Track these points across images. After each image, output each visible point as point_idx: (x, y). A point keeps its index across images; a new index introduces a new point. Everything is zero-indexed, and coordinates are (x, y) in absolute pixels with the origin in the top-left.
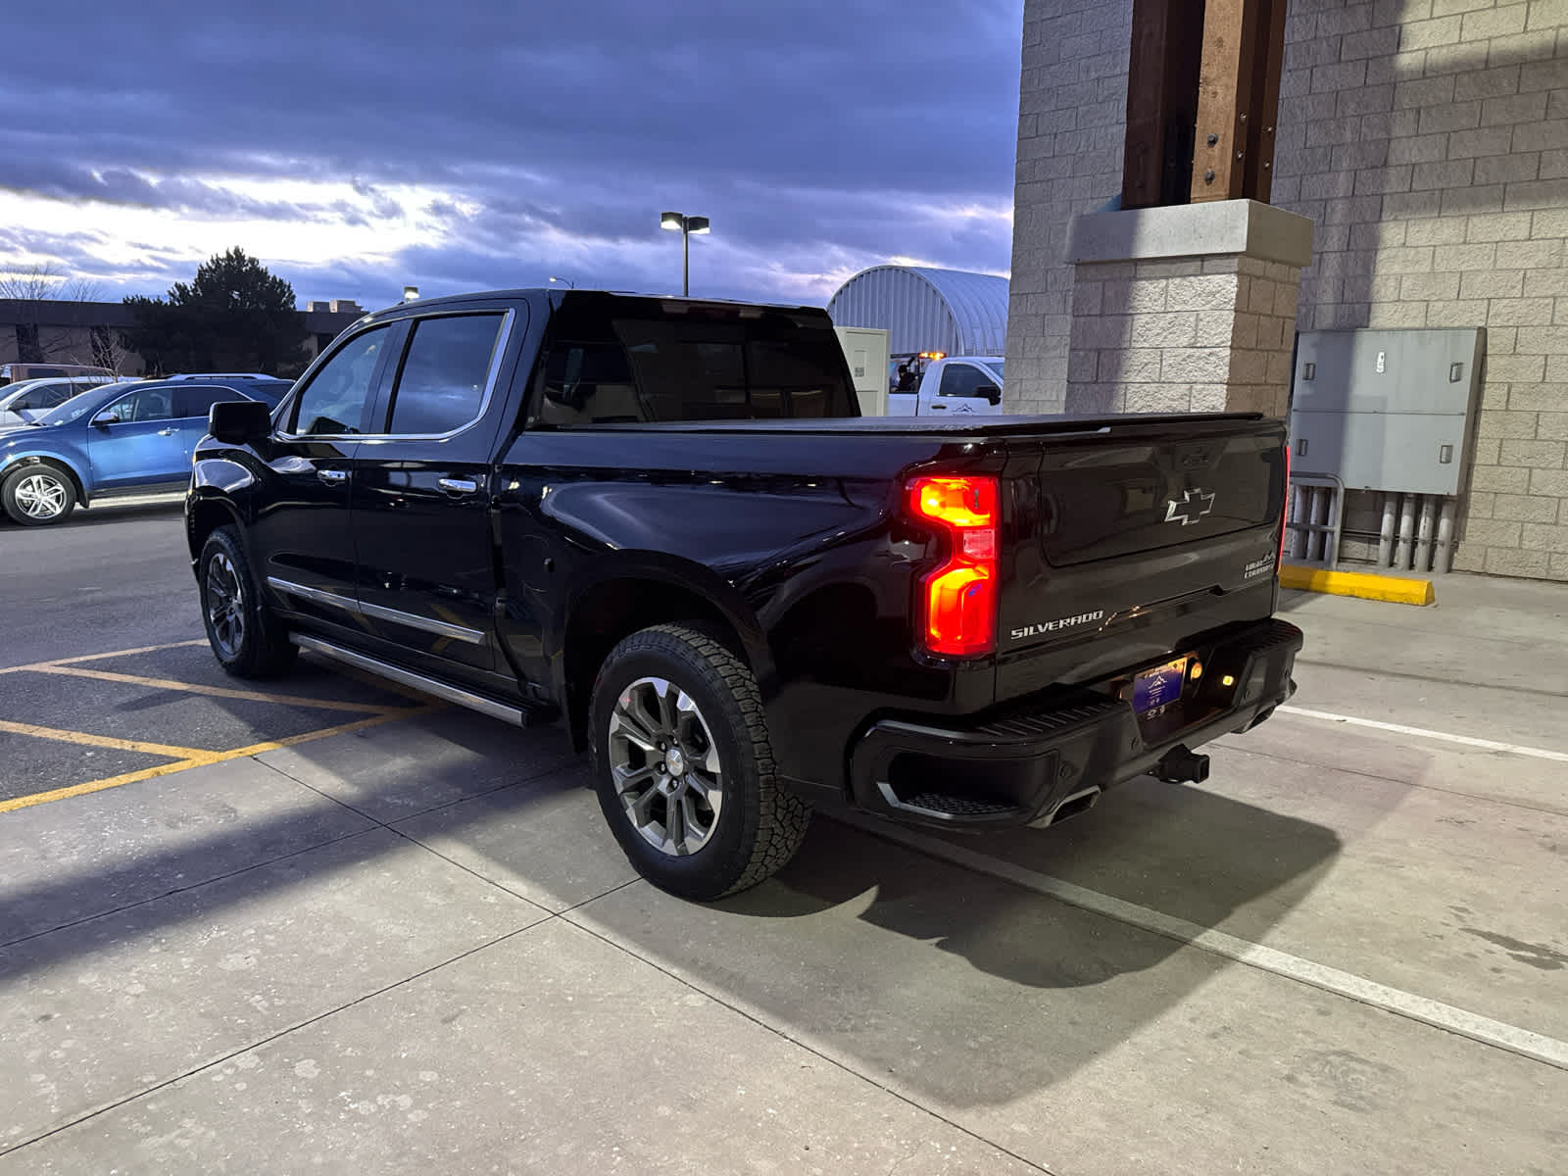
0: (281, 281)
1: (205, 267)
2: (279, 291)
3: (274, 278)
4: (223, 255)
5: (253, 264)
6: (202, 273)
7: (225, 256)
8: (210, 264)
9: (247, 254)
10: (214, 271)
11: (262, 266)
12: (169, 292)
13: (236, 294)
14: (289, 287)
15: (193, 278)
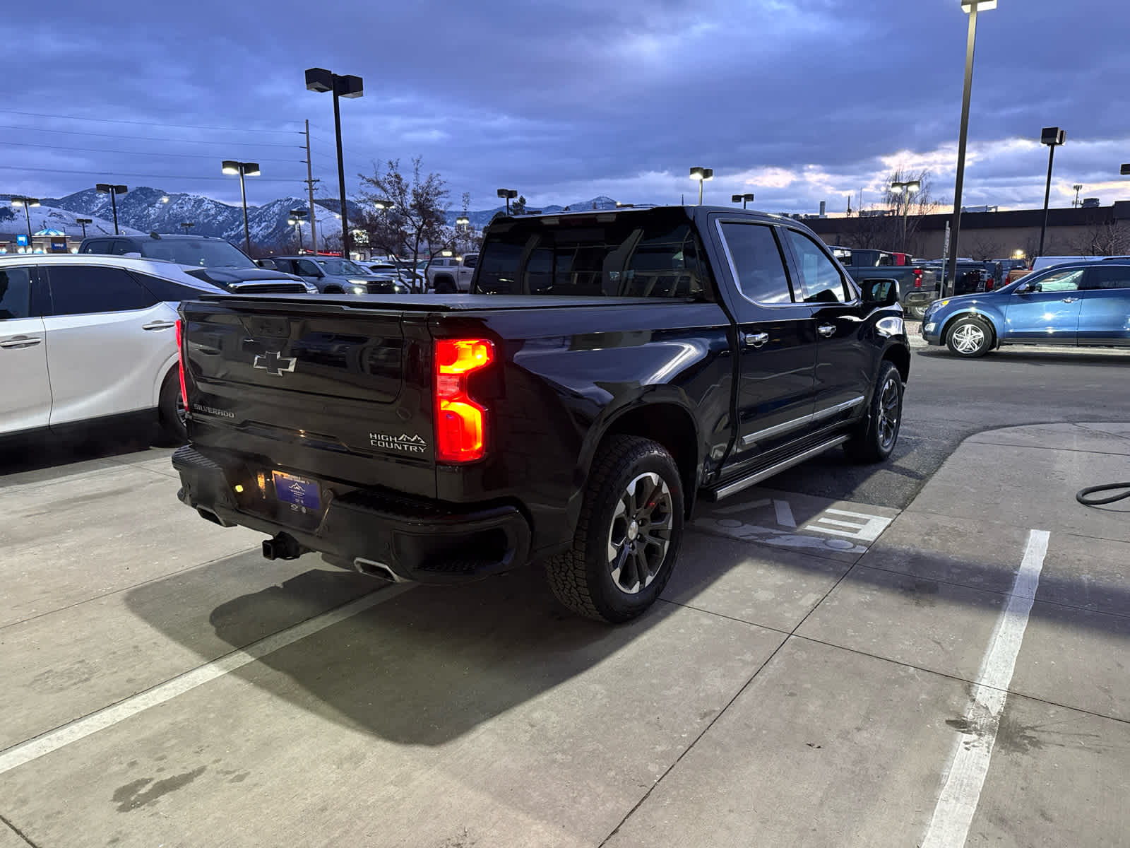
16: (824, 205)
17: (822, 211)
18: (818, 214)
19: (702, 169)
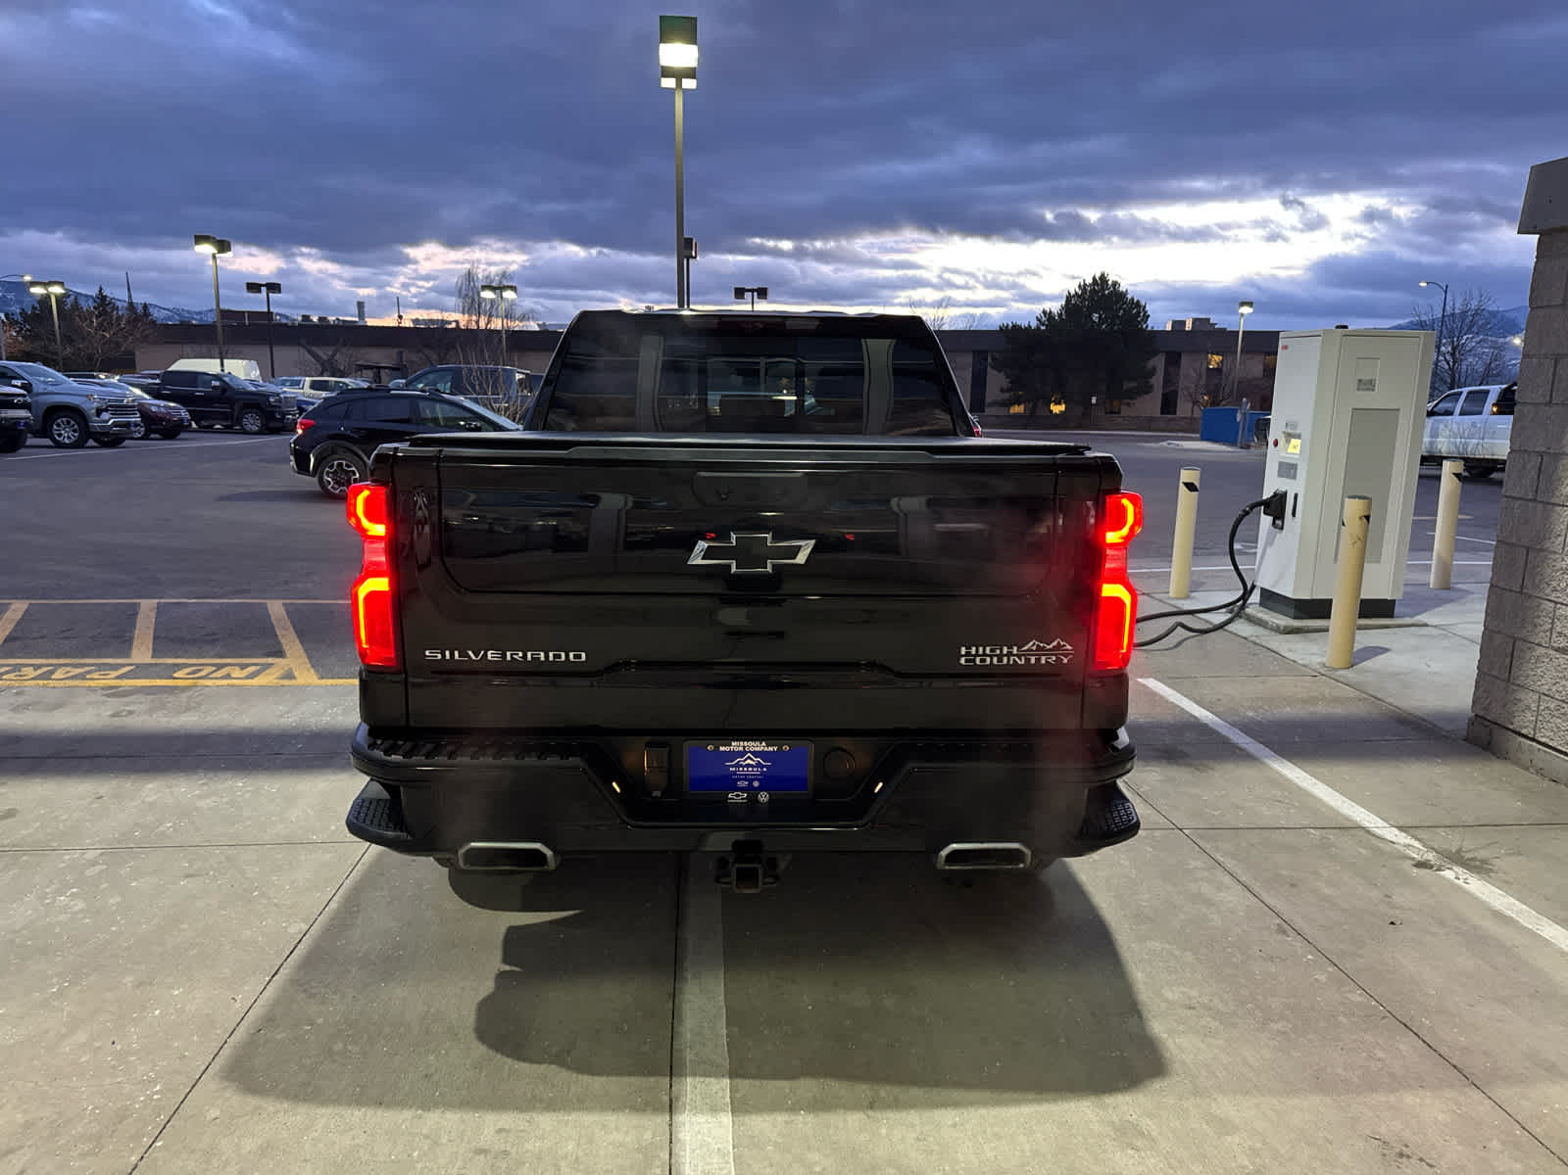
0: (1138, 301)
1: (1073, 293)
2: (1135, 311)
3: (1133, 299)
4: (1089, 281)
5: (1114, 288)
6: (1069, 298)
7: (1091, 281)
8: (1077, 290)
9: (1111, 279)
10: (1079, 296)
11: (1122, 288)
12: (1037, 318)
13: (1095, 316)
14: (1145, 307)
15: (1060, 304)
16: (363, 307)
17: (361, 315)
18: (357, 319)
19: (214, 238)
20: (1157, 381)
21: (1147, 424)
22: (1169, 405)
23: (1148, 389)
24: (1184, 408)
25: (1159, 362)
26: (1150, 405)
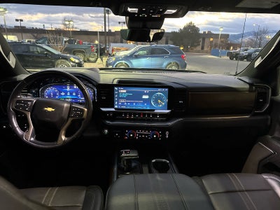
1: (185, 25)
2: (197, 29)
7: (189, 23)
9: (193, 23)
11: (195, 25)
12: (179, 30)
13: (190, 30)
14: (199, 29)
20: (201, 43)
21: (199, 52)
22: (203, 48)
23: (199, 45)
24: (205, 49)
25: (201, 40)
26: (199, 48)
